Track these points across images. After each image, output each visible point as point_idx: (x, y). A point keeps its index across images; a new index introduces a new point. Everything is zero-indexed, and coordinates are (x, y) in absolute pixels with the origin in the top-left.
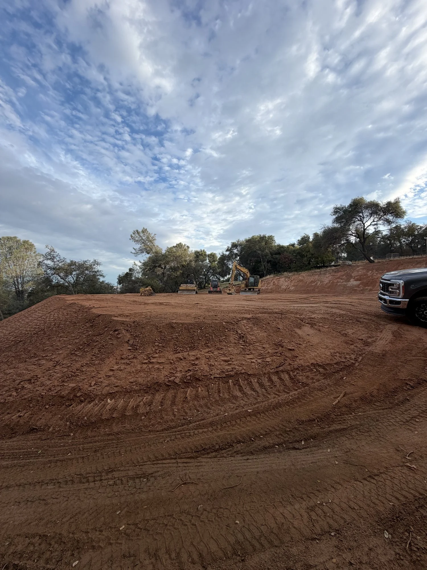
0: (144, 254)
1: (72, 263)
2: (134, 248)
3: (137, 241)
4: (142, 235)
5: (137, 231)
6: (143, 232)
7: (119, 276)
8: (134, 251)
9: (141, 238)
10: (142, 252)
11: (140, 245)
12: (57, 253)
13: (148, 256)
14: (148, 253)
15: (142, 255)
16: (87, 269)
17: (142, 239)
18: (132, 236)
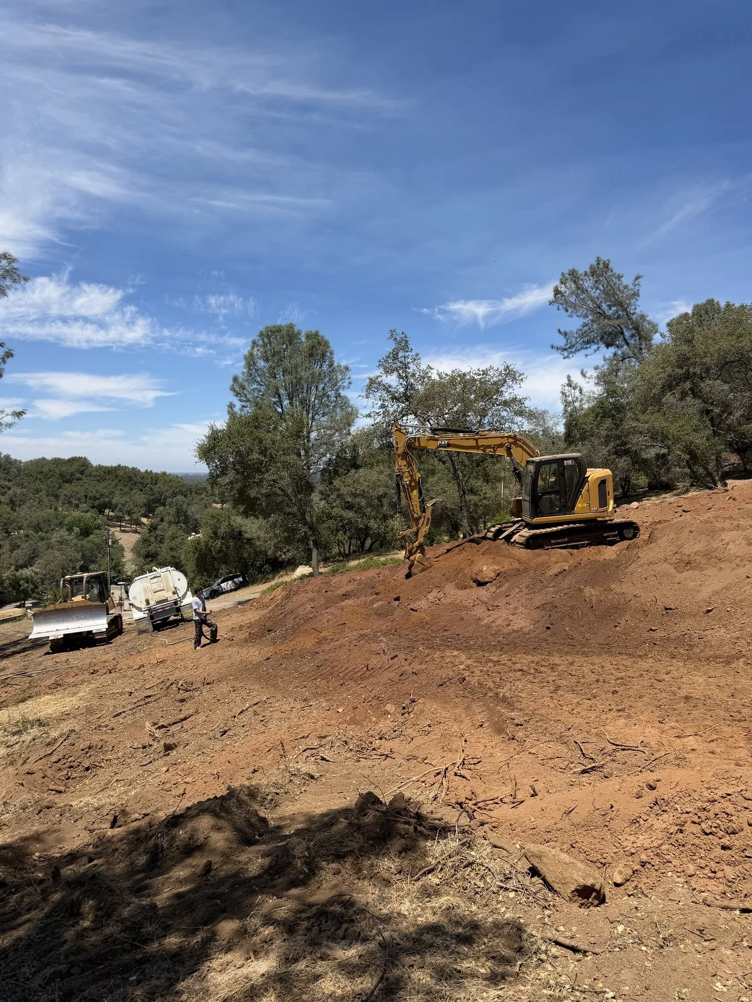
0: (593, 348)
2: (561, 332)
3: (574, 306)
4: (587, 284)
5: (573, 273)
6: (592, 273)
8: (561, 342)
13: (609, 352)
14: (609, 344)
15: (589, 351)
18: (556, 292)
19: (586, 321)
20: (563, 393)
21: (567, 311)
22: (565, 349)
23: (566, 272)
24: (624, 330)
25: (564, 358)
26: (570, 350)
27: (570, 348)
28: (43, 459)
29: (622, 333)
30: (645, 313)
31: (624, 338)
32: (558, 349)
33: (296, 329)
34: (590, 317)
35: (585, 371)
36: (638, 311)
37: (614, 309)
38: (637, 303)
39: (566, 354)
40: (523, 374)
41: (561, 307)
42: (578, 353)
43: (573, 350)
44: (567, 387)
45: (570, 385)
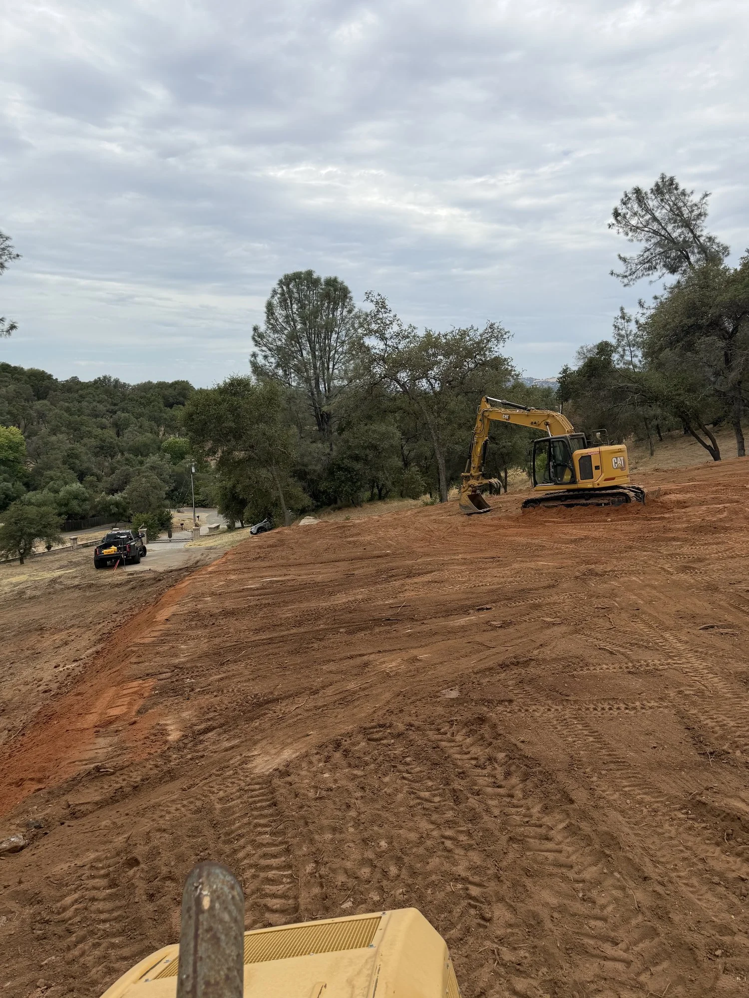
0: (656, 274)
1: (430, 341)
2: (620, 258)
3: (635, 229)
4: (652, 203)
5: (637, 191)
6: (658, 190)
7: (565, 371)
8: (621, 268)
9: (648, 217)
10: (649, 269)
11: (644, 245)
12: (391, 315)
13: (672, 279)
14: (673, 270)
15: (652, 278)
16: (470, 354)
17: (655, 219)
18: (616, 214)
19: (648, 245)
20: (615, 327)
21: (627, 234)
22: (626, 276)
23: (629, 190)
24: (689, 254)
25: (625, 286)
26: (631, 277)
27: (630, 275)
28: (149, 383)
29: (688, 258)
30: (713, 234)
31: (690, 263)
32: (618, 276)
33: (315, 276)
34: (653, 241)
35: (643, 301)
36: (704, 233)
37: (680, 231)
38: (703, 224)
39: (626, 281)
40: (509, 332)
41: (621, 230)
42: (639, 281)
43: (634, 277)
44: (620, 320)
45: (623, 317)
